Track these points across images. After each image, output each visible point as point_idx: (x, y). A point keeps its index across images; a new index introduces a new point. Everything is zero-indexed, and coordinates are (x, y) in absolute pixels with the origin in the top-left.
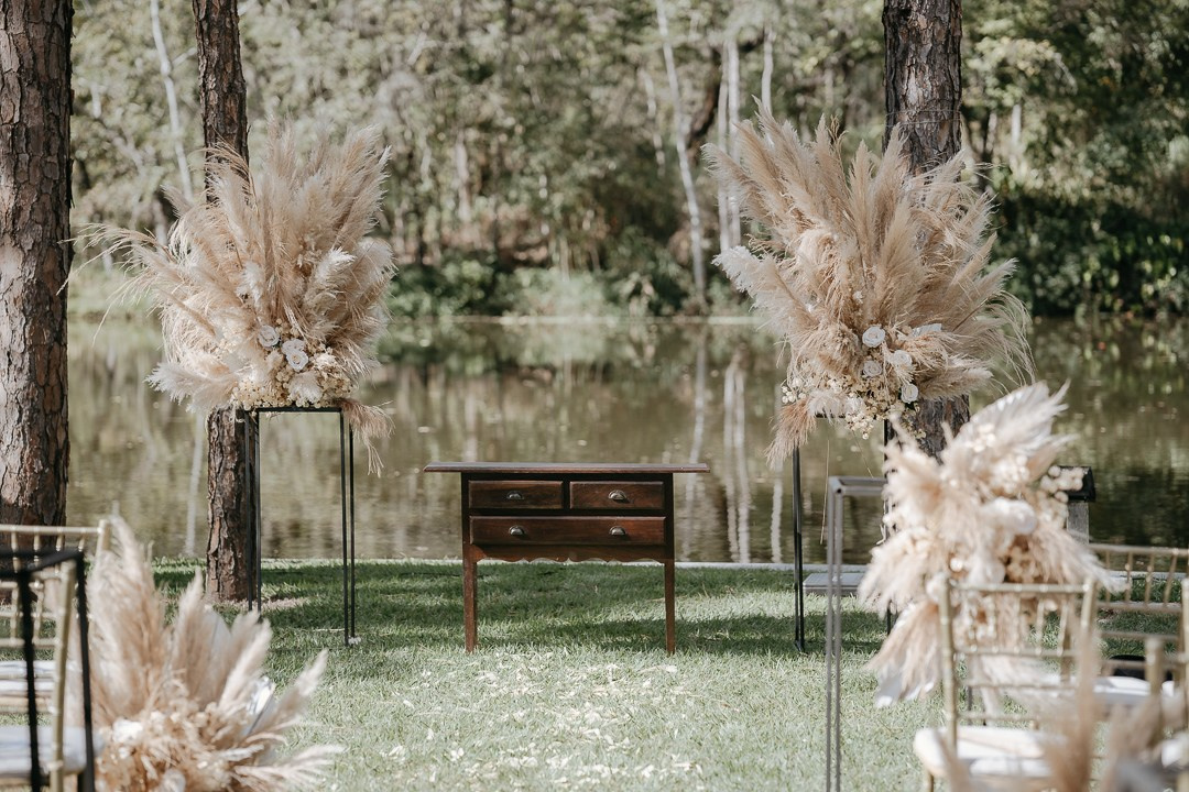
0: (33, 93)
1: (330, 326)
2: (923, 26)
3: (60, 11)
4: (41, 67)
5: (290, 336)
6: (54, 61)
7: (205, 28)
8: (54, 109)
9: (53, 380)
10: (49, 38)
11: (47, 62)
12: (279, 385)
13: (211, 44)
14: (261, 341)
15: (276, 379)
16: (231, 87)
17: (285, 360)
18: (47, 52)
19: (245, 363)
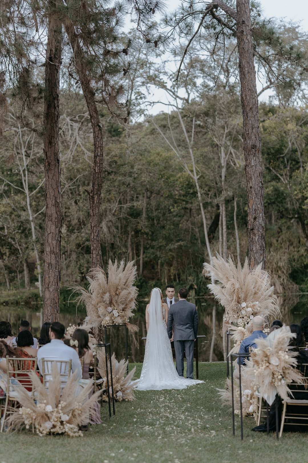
0: (53, 256)
1: (123, 306)
2: (256, 233)
4: (55, 250)
5: (114, 309)
7: (92, 240)
8: (57, 259)
12: (112, 320)
14: (108, 310)
17: (113, 314)
18: (56, 247)
19: (105, 316)
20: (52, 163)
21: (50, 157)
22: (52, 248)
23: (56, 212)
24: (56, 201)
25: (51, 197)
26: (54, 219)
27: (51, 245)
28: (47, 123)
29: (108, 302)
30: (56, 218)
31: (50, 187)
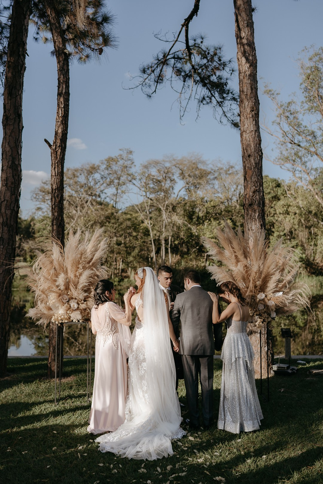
1: (86, 294)
2: (256, 208)
3: (16, 206)
4: (8, 221)
5: (72, 298)
6: (12, 220)
7: (54, 207)
9: (6, 311)
10: (11, 214)
11: (10, 220)
12: (68, 314)
13: (55, 211)
14: (63, 300)
15: (67, 313)
16: (60, 224)
17: (70, 306)
19: (57, 308)
20: (11, 117)
21: (9, 111)
22: (5, 218)
23: (13, 176)
24: (13, 162)
25: (8, 158)
26: (9, 184)
27: (4, 215)
28: (9, 71)
29: (62, 287)
30: (12, 183)
31: (7, 146)
